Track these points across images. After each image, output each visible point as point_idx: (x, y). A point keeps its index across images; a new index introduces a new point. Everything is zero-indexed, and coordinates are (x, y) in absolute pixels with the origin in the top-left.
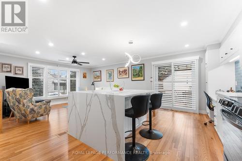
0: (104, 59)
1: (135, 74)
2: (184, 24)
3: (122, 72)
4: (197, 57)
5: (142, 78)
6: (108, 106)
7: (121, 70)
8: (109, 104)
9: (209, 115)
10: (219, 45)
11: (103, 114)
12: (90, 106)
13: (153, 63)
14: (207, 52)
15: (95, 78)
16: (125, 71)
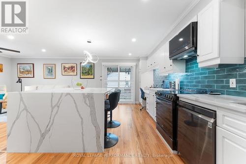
0: (44, 50)
1: (84, 72)
2: (134, 40)
3: (69, 68)
4: (135, 64)
5: (92, 77)
6: (86, 104)
7: (67, 66)
8: (88, 102)
9: (141, 104)
10: (146, 58)
11: (79, 113)
12: (58, 107)
13: (103, 64)
14: (141, 61)
15: (22, 73)
16: (72, 68)
